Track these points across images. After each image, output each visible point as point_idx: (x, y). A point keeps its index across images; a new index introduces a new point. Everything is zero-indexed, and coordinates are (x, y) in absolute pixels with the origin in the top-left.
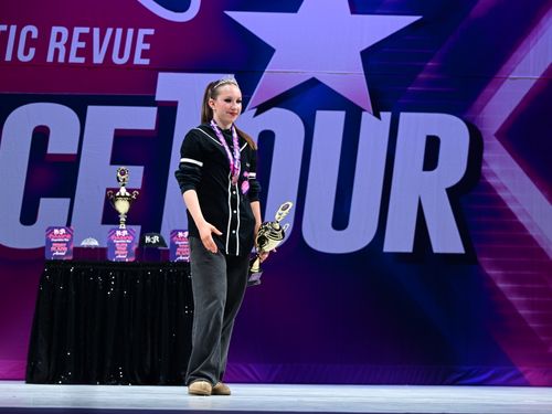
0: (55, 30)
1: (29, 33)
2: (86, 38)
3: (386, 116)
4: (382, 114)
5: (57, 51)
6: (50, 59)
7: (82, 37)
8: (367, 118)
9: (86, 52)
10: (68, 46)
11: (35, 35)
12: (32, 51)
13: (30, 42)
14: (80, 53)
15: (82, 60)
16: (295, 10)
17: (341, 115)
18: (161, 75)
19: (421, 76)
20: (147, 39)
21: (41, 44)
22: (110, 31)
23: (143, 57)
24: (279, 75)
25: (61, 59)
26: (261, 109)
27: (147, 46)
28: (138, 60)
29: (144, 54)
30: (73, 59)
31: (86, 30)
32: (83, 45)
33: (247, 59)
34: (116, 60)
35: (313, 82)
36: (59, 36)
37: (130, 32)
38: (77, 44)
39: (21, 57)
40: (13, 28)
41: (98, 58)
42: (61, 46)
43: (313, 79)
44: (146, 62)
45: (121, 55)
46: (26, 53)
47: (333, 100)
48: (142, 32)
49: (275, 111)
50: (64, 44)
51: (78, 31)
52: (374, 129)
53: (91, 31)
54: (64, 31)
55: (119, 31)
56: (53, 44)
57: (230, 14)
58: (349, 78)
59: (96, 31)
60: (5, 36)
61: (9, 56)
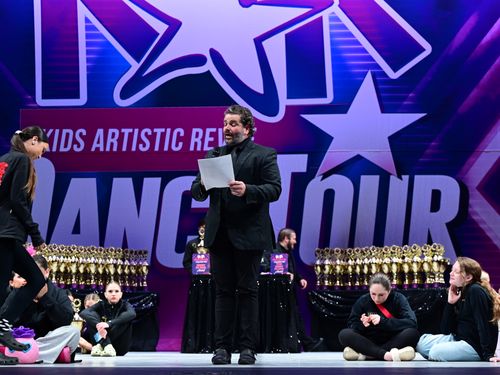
0: (195, 130)
1: (179, 133)
2: (214, 135)
3: (406, 178)
4: (403, 177)
5: (196, 144)
6: (192, 149)
7: (212, 134)
8: (393, 179)
9: (214, 144)
10: (203, 140)
11: (182, 134)
12: (181, 144)
13: (179, 139)
14: (210, 144)
16: (346, 112)
17: (377, 178)
19: (428, 151)
21: (186, 139)
24: (335, 155)
25: (199, 148)
26: (326, 175)
30: (206, 148)
31: (214, 130)
32: (212, 139)
33: (315, 143)
35: (358, 157)
36: (197, 134)
38: (208, 139)
39: (174, 148)
40: (169, 130)
43: (358, 155)
46: (177, 145)
47: (371, 168)
49: (335, 177)
50: (200, 139)
51: (209, 130)
52: (398, 186)
53: (217, 130)
54: (200, 131)
56: (193, 139)
57: (304, 116)
58: (380, 153)
59: (220, 130)
60: (163, 135)
61: (166, 148)
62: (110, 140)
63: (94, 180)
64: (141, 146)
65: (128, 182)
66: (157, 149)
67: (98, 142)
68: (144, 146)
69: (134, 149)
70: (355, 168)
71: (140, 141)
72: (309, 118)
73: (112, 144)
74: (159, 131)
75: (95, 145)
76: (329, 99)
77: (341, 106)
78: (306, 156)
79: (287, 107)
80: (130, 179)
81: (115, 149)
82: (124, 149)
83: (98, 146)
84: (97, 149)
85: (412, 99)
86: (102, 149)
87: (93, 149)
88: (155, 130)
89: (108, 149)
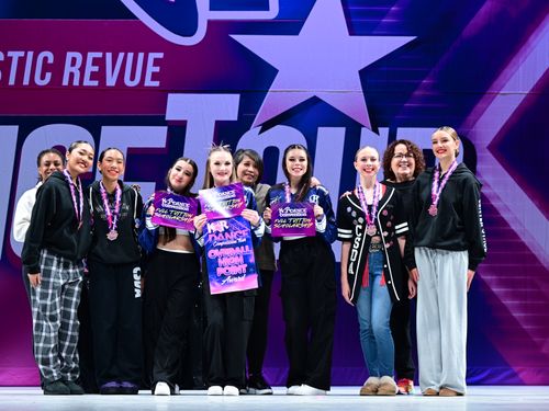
0: (70, 55)
1: (46, 59)
2: (100, 62)
3: (384, 131)
4: (380, 129)
5: (72, 75)
6: (65, 82)
7: (96, 62)
8: (366, 133)
9: (100, 76)
10: (82, 70)
11: (51, 60)
12: (48, 75)
13: (46, 67)
14: (93, 76)
15: (96, 83)
16: (297, 33)
17: (342, 131)
18: (170, 95)
19: (417, 93)
20: (157, 62)
21: (57, 69)
22: (121, 55)
23: (153, 79)
24: (280, 96)
25: (76, 82)
26: (266, 126)
27: (157, 69)
28: (149, 83)
29: (155, 77)
30: (87, 82)
31: (100, 55)
32: (96, 69)
33: (251, 78)
34: (128, 82)
35: (315, 100)
36: (74, 60)
37: (141, 55)
38: (90, 69)
39: (38, 81)
40: (30, 54)
41: (111, 81)
42: (76, 70)
43: (315, 97)
44: (157, 84)
45: (132, 78)
46: (43, 78)
47: (334, 117)
48: (152, 56)
49: (279, 128)
50: (78, 69)
51: (91, 56)
53: (104, 56)
54: (78, 56)
55: (130, 55)
56: (68, 69)
57: (235, 37)
58: (348, 96)
59: (109, 56)
60: (22, 61)
61: (26, 81)
66: (12, 82)
70: (310, 115)
72: (244, 40)
74: (15, 55)
76: (272, 13)
77: (289, 24)
78: (238, 96)
79: (210, 23)
85: (395, 15)
88: (10, 54)
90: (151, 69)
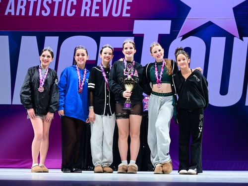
0: (85, 1)
1: (72, 3)
3: (246, 39)
4: (244, 38)
5: (86, 11)
6: (82, 15)
7: (98, 4)
8: (236, 40)
9: (100, 11)
10: (91, 8)
11: (75, 3)
12: (74, 11)
13: (73, 7)
14: (97, 11)
15: (97, 15)
17: (224, 39)
18: (135, 21)
20: (129, 4)
21: (78, 8)
22: (110, 1)
23: (127, 13)
24: (192, 21)
25: (88, 15)
26: (185, 37)
27: (129, 8)
28: (125, 15)
29: (128, 11)
30: (93, 14)
31: (100, 0)
32: (98, 8)
33: (177, 12)
34: (114, 14)
36: (86, 3)
37: (121, 1)
38: (95, 7)
39: (69, 14)
40: (65, 1)
41: (105, 14)
42: (88, 8)
43: (210, 22)
44: (129, 15)
45: (116, 12)
46: (71, 12)
47: (220, 32)
48: (127, 1)
49: (191, 38)
51: (95, 1)
52: (239, 45)
53: (102, 1)
54: (89, 1)
55: (115, 1)
56: (84, 8)
58: (228, 22)
59: (104, 1)
60: (60, 4)
61: (62, 14)
62: (19, 7)
63: (7, 37)
64: (43, 12)
65: (34, 39)
66: (55, 14)
67: (10, 8)
68: (46, 12)
69: (38, 14)
70: (207, 31)
71: (42, 8)
73: (21, 10)
74: (57, 1)
75: (8, 11)
78: (170, 21)
80: (35, 38)
81: (23, 14)
82: (30, 14)
83: (10, 11)
84: (10, 13)
86: (13, 14)
87: (6, 14)
89: (18, 14)
90: (126, 8)
